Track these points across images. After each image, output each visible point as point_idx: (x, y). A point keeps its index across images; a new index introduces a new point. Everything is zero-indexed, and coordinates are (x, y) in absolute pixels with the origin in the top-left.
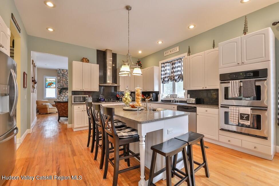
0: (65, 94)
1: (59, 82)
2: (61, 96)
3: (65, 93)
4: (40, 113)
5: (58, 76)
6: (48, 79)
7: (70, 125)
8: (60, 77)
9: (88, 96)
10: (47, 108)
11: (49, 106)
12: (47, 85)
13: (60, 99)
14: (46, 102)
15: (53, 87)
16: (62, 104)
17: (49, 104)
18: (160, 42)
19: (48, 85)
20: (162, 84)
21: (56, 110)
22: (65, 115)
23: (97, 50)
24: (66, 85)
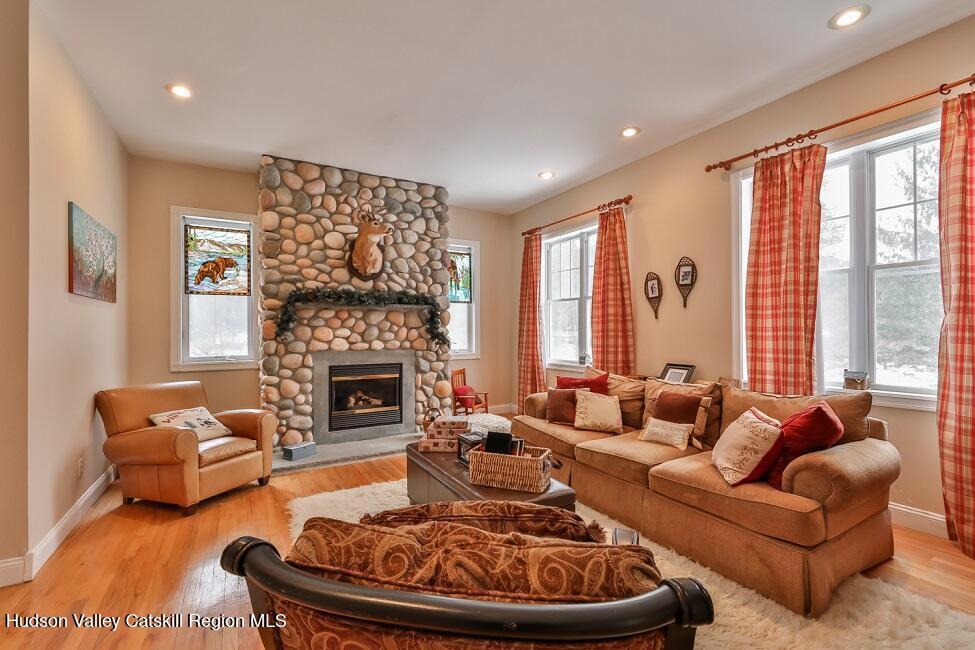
0: (313, 337)
1: (272, 248)
2: (288, 352)
3: (314, 328)
5: (267, 208)
6: (200, 234)
8: (282, 215)
11: (201, 432)
12: (193, 271)
13: (282, 367)
15: (232, 288)
19: (202, 275)
24: (321, 271)
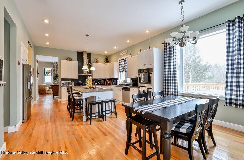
1: (54, 71)
4: (40, 94)
5: (53, 67)
6: (46, 69)
7: (60, 100)
8: (55, 68)
9: (71, 81)
10: (45, 90)
11: (47, 88)
12: (45, 73)
13: (55, 83)
14: (45, 86)
15: (49, 75)
16: (55, 87)
17: (47, 87)
18: (115, 48)
19: (46, 74)
20: (120, 74)
21: (51, 91)
22: (57, 94)
23: (77, 52)
